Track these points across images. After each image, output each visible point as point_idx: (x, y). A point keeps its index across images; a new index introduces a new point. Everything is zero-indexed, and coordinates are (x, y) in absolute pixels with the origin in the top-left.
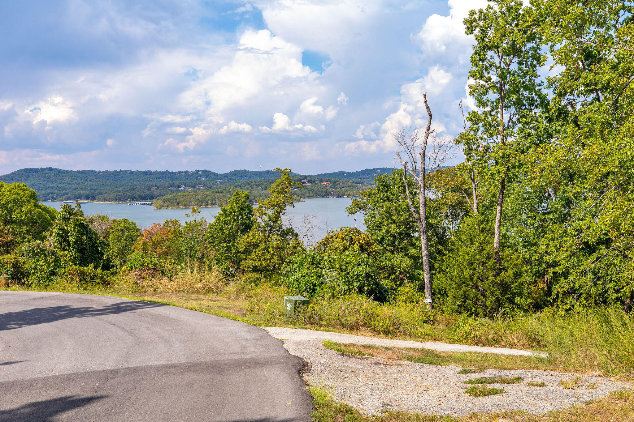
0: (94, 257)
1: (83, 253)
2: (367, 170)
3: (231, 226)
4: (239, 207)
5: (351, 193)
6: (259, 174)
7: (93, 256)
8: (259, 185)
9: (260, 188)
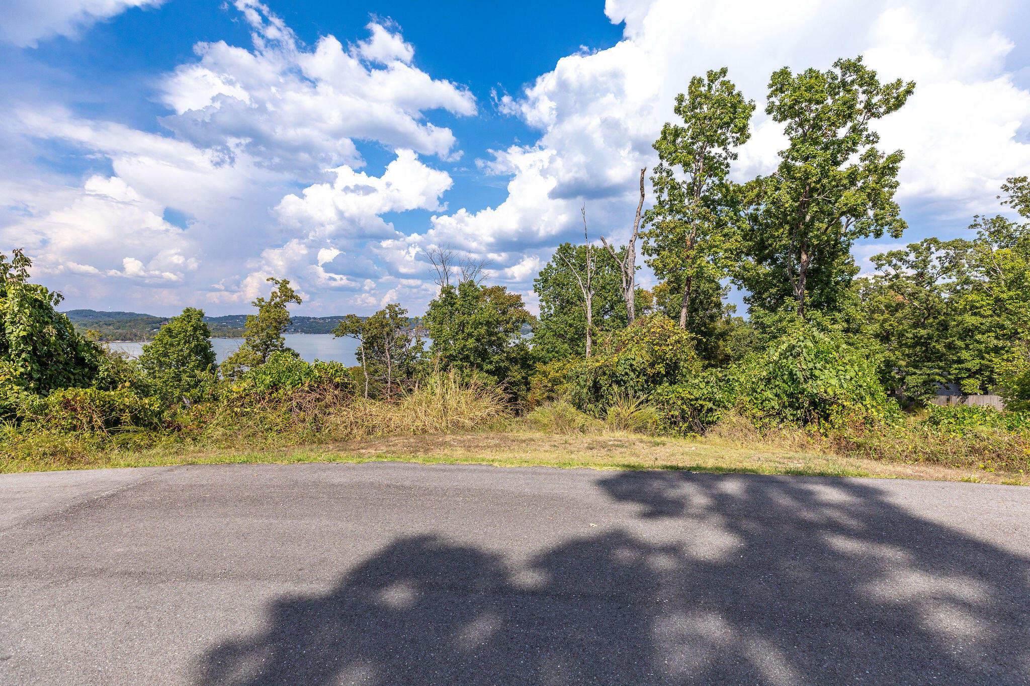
0: (73, 374)
1: (43, 365)
2: (229, 316)
3: (180, 348)
4: (192, 326)
5: (217, 335)
6: (109, 315)
7: (70, 372)
8: (110, 325)
9: (111, 327)
